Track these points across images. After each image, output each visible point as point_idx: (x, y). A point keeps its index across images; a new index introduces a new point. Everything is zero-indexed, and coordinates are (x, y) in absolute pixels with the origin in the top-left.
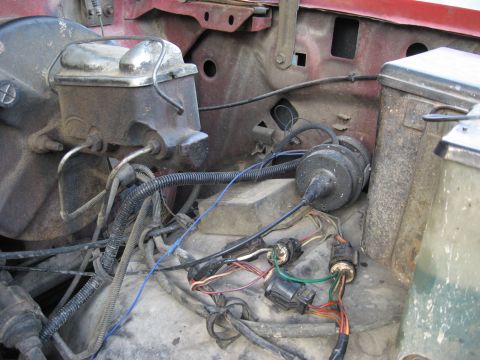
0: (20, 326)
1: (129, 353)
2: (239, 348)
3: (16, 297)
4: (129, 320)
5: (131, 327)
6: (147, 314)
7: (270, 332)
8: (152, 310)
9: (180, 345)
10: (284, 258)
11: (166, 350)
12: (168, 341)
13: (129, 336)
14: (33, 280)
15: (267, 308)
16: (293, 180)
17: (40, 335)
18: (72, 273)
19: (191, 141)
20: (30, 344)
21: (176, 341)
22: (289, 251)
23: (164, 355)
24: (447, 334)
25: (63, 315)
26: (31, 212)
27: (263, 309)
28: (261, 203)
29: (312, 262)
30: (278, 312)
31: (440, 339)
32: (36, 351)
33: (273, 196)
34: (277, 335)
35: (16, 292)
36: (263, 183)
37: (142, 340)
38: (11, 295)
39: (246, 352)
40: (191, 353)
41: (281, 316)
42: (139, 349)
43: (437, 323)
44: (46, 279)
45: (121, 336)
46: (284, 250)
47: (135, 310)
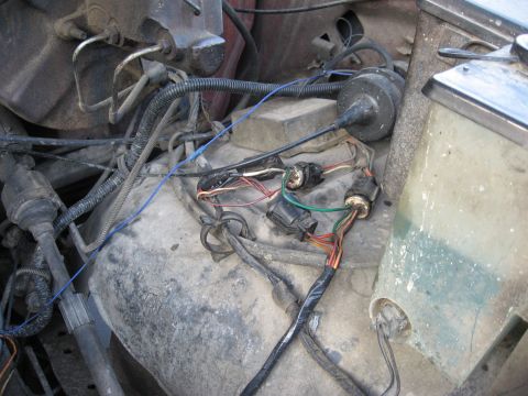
0: (34, 210)
1: (130, 251)
2: (232, 263)
3: (34, 182)
4: (137, 220)
5: (137, 227)
6: (155, 216)
7: (261, 253)
8: (160, 214)
9: (177, 252)
10: (298, 182)
11: (164, 254)
12: (167, 246)
13: (134, 235)
14: (59, 170)
15: (268, 230)
16: (334, 102)
17: (55, 223)
18: (100, 167)
19: (204, 45)
20: (42, 229)
21: (175, 247)
22: (305, 176)
23: (161, 258)
24: (416, 283)
25: (82, 206)
26: (53, 99)
27: (264, 230)
28: (292, 121)
29: (331, 192)
30: (277, 235)
31: (410, 287)
32: (48, 237)
33: (309, 116)
34: (268, 257)
35: (36, 178)
36: (305, 101)
37: (144, 240)
38: (30, 179)
39: (237, 268)
40: (186, 261)
41: (280, 239)
42: (140, 249)
43: (409, 270)
44: (74, 170)
45: (127, 234)
46: (299, 174)
47: (145, 211)
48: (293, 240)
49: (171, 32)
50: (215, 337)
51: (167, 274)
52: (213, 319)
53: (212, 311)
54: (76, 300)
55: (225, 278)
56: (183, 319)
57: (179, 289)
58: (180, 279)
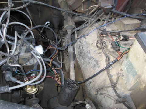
0: (69, 27)
1: (84, 41)
2: (101, 51)
3: (71, 21)
4: (87, 35)
5: (87, 37)
6: (91, 36)
8: (92, 36)
9: (92, 45)
10: (121, 39)
11: (89, 44)
12: (91, 43)
13: (86, 38)
14: (77, 19)
15: (110, 47)
17: (72, 30)
18: (85, 20)
19: (107, 7)
20: (69, 31)
21: (92, 44)
22: (123, 38)
23: (89, 45)
25: (79, 28)
27: (109, 46)
30: (112, 49)
31: (125, 69)
32: (70, 33)
34: (107, 52)
37: (87, 40)
39: (101, 52)
40: (93, 47)
42: (86, 42)
43: (126, 65)
44: (80, 19)
45: (84, 38)
47: (90, 34)
48: (115, 51)
49: (101, 3)
50: (92, 63)
51: (88, 48)
52: (93, 60)
53: (94, 59)
54: (71, 47)
55: (98, 53)
56: (88, 58)
57: (89, 52)
58: (90, 50)
